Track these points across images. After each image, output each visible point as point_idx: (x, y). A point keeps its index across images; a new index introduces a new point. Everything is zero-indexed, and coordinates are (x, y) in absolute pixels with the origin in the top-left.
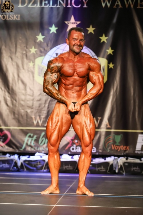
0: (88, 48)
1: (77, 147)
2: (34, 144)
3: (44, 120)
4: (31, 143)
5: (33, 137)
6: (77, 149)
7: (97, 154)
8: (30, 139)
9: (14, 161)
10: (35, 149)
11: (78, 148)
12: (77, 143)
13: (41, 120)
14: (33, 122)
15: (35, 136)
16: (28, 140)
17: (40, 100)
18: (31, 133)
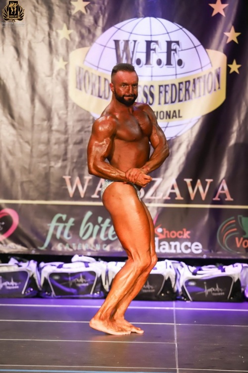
0: (184, 29)
1: (162, 243)
2: (69, 236)
3: (91, 184)
4: (62, 233)
5: (67, 221)
6: (161, 248)
7: (205, 257)
8: (61, 226)
9: (30, 275)
10: (71, 247)
11: (164, 245)
12: (162, 233)
13: (83, 186)
14: (67, 190)
15: (72, 220)
16: (56, 229)
17: (80, 142)
18: (63, 213)
